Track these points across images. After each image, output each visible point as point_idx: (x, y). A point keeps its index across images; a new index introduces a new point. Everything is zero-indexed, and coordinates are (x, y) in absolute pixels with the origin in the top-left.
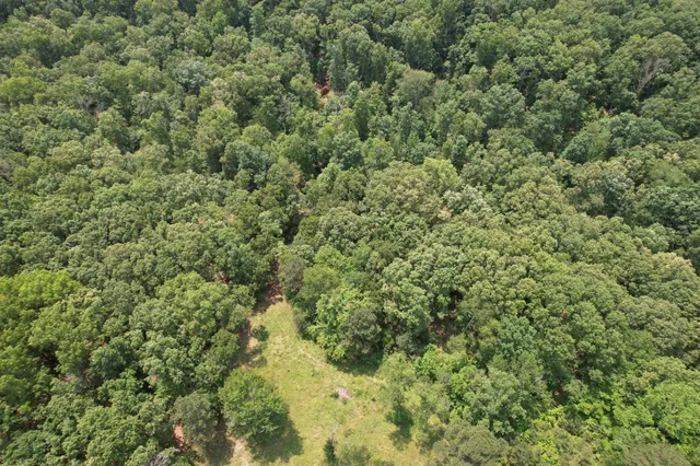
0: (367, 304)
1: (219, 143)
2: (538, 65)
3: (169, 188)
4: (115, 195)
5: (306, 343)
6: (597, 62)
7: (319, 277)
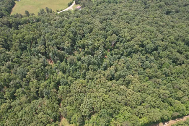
0: (80, 115)
1: (37, 90)
2: (93, 47)
3: (34, 107)
4: (23, 114)
5: (71, 125)
6: (104, 43)
7: (70, 114)
